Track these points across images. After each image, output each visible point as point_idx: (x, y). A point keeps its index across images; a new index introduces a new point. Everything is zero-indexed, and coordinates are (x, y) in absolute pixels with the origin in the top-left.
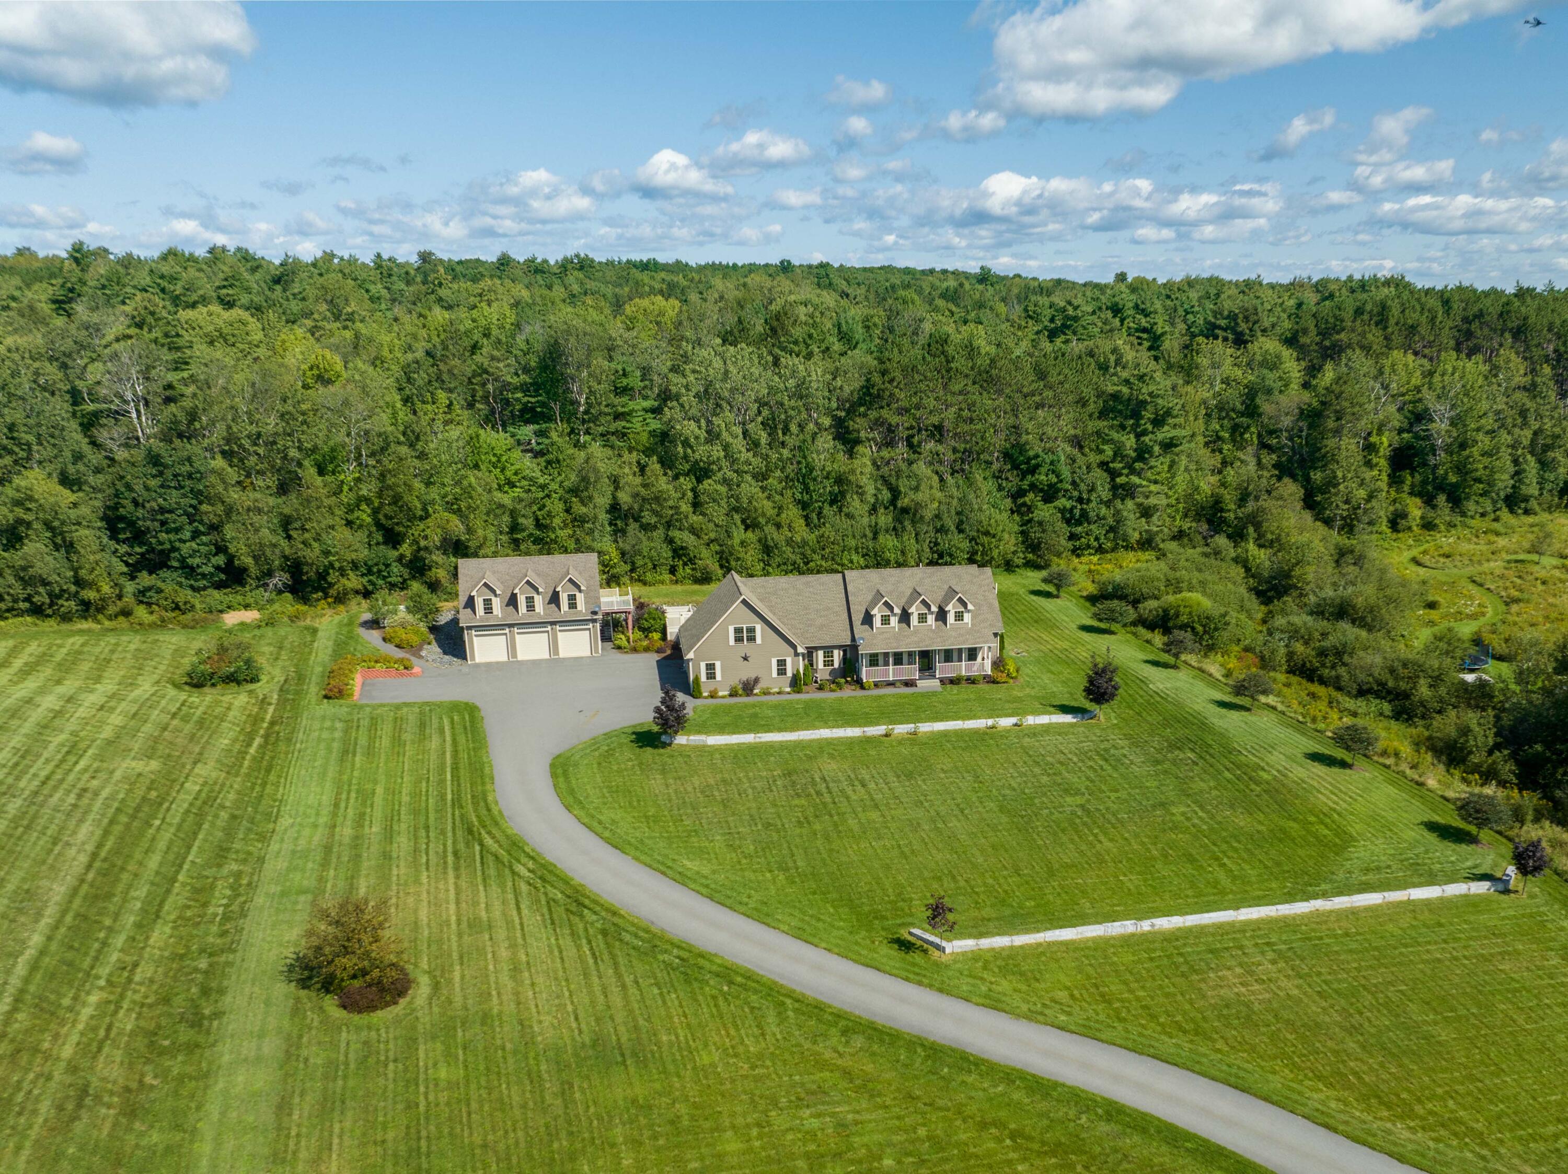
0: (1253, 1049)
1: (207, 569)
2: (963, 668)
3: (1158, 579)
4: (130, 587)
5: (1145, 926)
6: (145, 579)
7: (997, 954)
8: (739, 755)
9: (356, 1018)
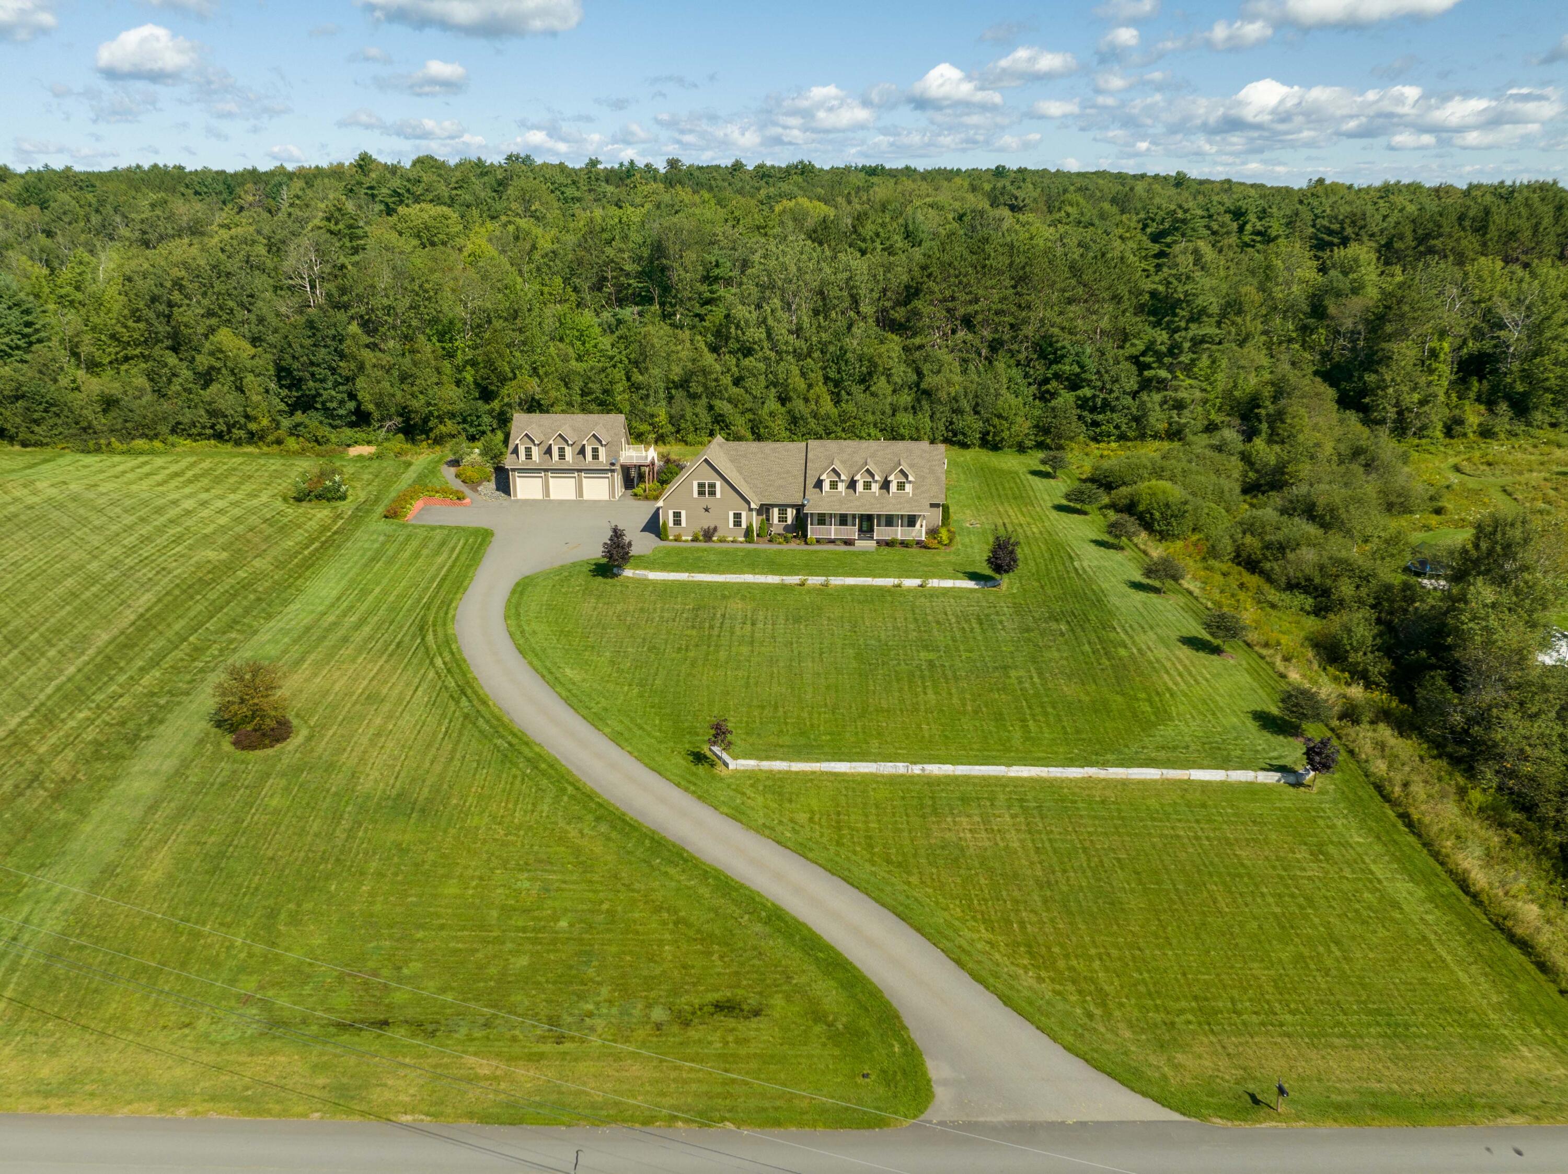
0: (942, 885)
1: (342, 412)
2: (899, 532)
3: (1145, 467)
4: (286, 423)
5: (917, 769)
6: (299, 417)
7: (771, 774)
8: (667, 590)
9: (238, 752)
